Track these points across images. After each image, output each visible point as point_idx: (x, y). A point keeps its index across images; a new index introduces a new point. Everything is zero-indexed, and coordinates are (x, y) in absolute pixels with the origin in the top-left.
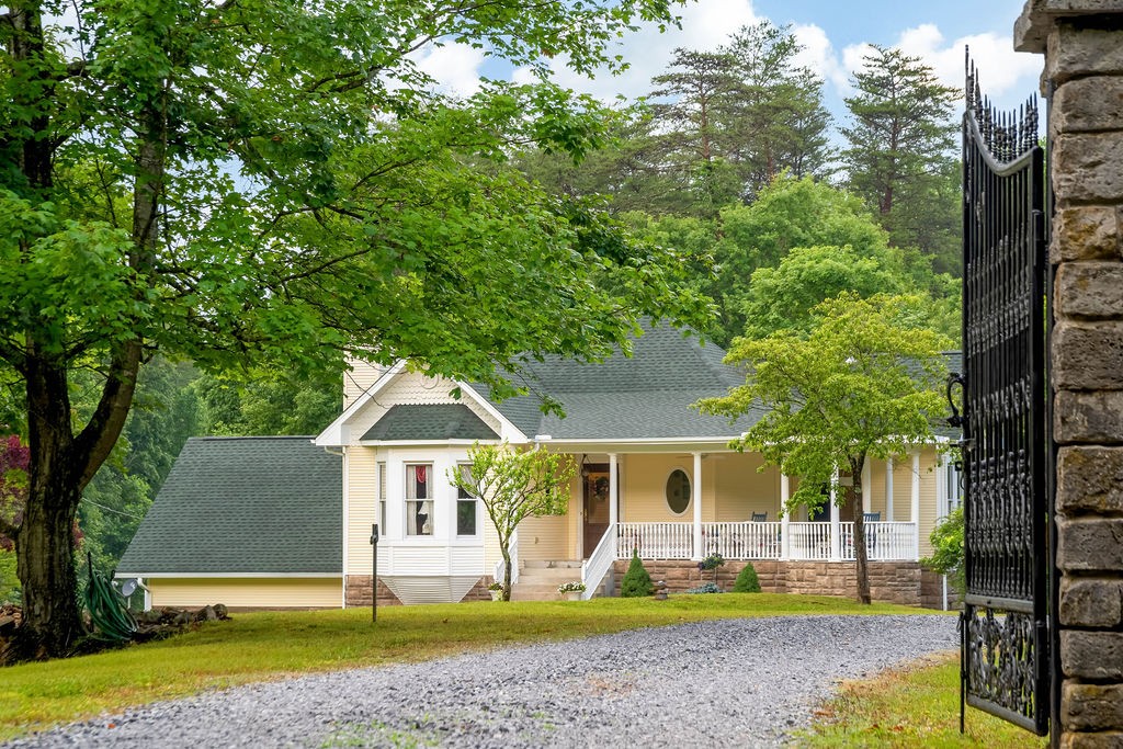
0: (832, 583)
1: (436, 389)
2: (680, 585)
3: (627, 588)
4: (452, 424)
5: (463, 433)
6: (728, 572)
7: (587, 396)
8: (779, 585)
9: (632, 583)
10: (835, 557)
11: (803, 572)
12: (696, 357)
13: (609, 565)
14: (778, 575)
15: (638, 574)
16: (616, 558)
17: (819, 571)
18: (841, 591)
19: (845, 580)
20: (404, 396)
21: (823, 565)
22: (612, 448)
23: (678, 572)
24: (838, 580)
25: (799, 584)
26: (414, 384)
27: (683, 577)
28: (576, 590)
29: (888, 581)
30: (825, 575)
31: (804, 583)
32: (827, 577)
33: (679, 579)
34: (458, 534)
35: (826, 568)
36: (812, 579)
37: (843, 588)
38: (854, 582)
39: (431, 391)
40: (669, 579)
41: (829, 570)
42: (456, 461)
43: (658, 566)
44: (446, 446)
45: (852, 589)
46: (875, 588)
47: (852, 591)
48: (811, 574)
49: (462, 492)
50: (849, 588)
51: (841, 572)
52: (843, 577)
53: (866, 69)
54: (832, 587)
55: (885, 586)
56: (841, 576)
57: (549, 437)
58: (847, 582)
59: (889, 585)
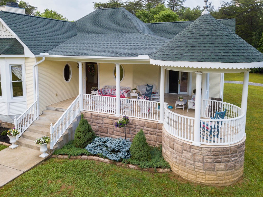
0: (194, 159)
1: (7, 32)
2: (109, 127)
3: (77, 136)
4: (7, 47)
5: (10, 52)
6: (131, 124)
8: (158, 135)
9: (79, 134)
11: (174, 144)
13: (77, 114)
14: (157, 130)
15: (82, 129)
16: (82, 110)
17: (185, 148)
18: (200, 164)
19: (203, 158)
21: (188, 146)
23: (108, 121)
24: (199, 157)
26: (0, 29)
27: (110, 123)
28: (41, 144)
29: (232, 158)
30: (190, 152)
31: (174, 151)
32: (191, 154)
33: (109, 124)
34: (14, 96)
35: (190, 148)
36: (180, 152)
37: (202, 163)
38: (210, 160)
39: (5, 32)
40: (104, 123)
41: (192, 150)
42: (10, 64)
43: (99, 117)
44: (4, 58)
45: (208, 164)
46: (224, 164)
47: (208, 166)
48: (180, 148)
49: (14, 77)
50: (206, 164)
51: (200, 153)
52: (202, 156)
54: (194, 161)
55: (230, 161)
56: (200, 155)
57: (48, 54)
58: (205, 159)
59: (233, 160)
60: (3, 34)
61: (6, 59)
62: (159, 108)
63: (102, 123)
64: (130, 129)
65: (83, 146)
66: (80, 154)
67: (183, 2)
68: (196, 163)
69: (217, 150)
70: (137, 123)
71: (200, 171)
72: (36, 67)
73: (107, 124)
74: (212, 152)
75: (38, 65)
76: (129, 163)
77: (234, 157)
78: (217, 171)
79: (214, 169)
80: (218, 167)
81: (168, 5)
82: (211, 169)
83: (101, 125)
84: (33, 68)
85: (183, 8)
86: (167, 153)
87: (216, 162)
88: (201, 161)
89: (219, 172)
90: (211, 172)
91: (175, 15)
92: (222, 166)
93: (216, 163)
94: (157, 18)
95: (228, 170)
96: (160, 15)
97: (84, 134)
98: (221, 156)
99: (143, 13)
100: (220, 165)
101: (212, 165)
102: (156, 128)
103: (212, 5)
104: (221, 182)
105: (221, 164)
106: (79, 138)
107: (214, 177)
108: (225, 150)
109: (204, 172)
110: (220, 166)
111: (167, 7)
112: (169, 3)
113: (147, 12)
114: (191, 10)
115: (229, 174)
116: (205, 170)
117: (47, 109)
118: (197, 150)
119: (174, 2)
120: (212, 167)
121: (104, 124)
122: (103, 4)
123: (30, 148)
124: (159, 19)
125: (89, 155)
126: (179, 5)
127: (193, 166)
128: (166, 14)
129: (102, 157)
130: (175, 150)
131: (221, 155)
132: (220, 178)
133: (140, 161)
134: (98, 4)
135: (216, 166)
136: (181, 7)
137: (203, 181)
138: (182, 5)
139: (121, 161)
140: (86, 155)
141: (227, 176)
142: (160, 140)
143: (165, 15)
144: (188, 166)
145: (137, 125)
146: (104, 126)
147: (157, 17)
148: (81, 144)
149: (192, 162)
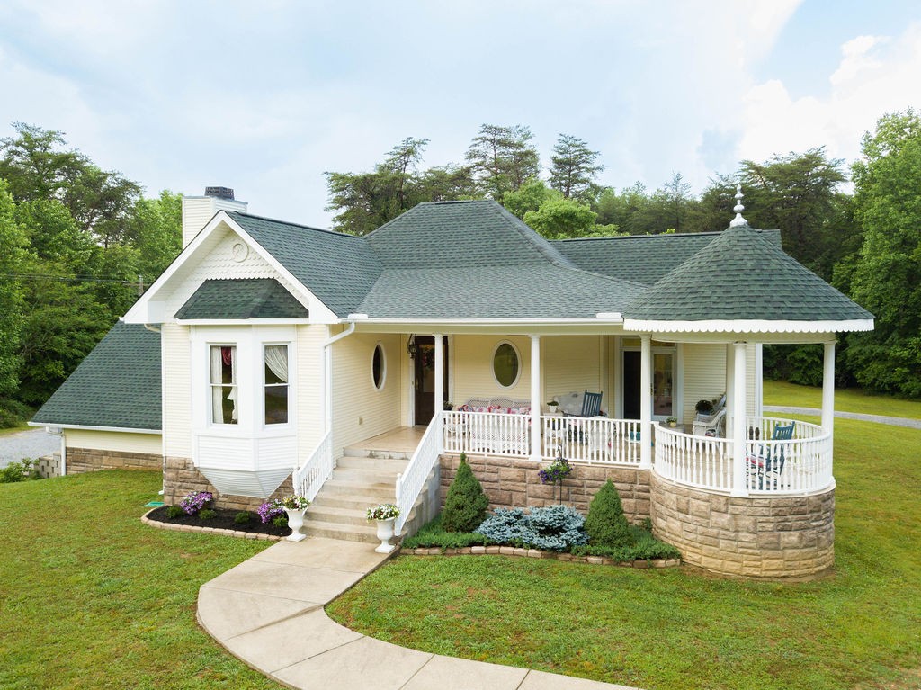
0: (737, 525)
1: (246, 263)
2: (515, 488)
3: (454, 504)
4: (258, 300)
5: (268, 311)
8: (639, 498)
9: (458, 499)
10: (739, 491)
11: (688, 503)
12: (520, 235)
13: (434, 462)
14: (637, 486)
15: (466, 487)
16: (441, 451)
17: (715, 505)
18: (750, 537)
19: (755, 523)
20: (216, 270)
21: (723, 500)
22: (437, 329)
23: (513, 473)
24: (746, 522)
25: (682, 516)
26: (225, 257)
27: (519, 478)
28: (385, 518)
29: (813, 521)
30: (726, 512)
31: (690, 517)
32: (729, 516)
33: (515, 481)
34: (266, 423)
35: (726, 504)
36: (705, 515)
37: (752, 532)
38: (770, 526)
39: (242, 264)
40: (503, 480)
41: (730, 507)
42: (264, 343)
43: (489, 464)
44: (249, 326)
45: (767, 534)
46: (797, 533)
47: (766, 538)
48: (703, 508)
49: (270, 376)
50: (761, 534)
51: (749, 511)
52: (752, 518)
53: (559, 144)
54: (737, 531)
55: (809, 528)
56: (749, 516)
57: (366, 316)
58: (760, 525)
59: (814, 527)
60: (234, 270)
61: (254, 330)
63: (496, 478)
64: (568, 490)
65: (471, 526)
66: (467, 543)
67: (598, 173)
68: (740, 534)
69: (782, 504)
70: (587, 474)
71: (750, 551)
72: (328, 349)
73: (511, 480)
74: (774, 507)
75: (333, 343)
76: (587, 554)
77: (816, 520)
78: (785, 548)
79: (778, 544)
80: (786, 540)
81: (552, 180)
82: (773, 546)
83: (494, 485)
84: (322, 350)
85: (596, 189)
86: (671, 525)
87: (782, 530)
88: (752, 530)
89: (789, 551)
90: (772, 551)
91: (586, 212)
92: (793, 537)
93: (782, 533)
94: (534, 222)
95: (805, 547)
96: (542, 212)
97: (471, 497)
98: (790, 517)
100: (790, 535)
101: (773, 536)
102: (635, 483)
103: (681, 182)
104: (793, 572)
105: (792, 532)
106: (459, 509)
107: (778, 563)
108: (798, 504)
109: (758, 552)
110: (791, 538)
111: (548, 186)
112: (556, 175)
114: (618, 194)
115: (809, 556)
116: (761, 548)
117: (345, 455)
118: (742, 507)
119: (570, 171)
120: (775, 539)
121: (502, 483)
122: (358, 177)
123: (338, 538)
124: (540, 224)
125: (489, 545)
126: (584, 181)
127: (735, 543)
128: (560, 209)
129: (521, 546)
130: (693, 514)
131: (790, 515)
132: (790, 563)
133: (612, 547)
134: (343, 178)
135: (783, 539)
136: (591, 185)
137: (756, 573)
138: (594, 181)
139: (567, 550)
140: (481, 544)
141: (804, 560)
142: (643, 509)
143: (560, 212)
144: (723, 543)
145: (586, 477)
146: (503, 488)
147: (535, 217)
148: (465, 521)
149: (733, 535)
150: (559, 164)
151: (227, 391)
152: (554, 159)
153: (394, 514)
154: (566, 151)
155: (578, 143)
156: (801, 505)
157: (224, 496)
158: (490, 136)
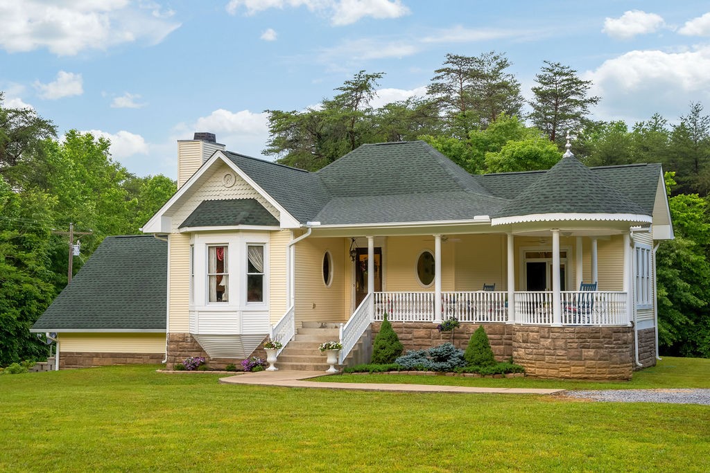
0: (555, 345)
1: (234, 188)
2: (424, 343)
3: (378, 346)
4: (243, 213)
5: (251, 221)
6: (463, 333)
7: (359, 199)
8: (506, 344)
9: (382, 342)
10: (557, 323)
11: (528, 335)
13: (366, 326)
14: (505, 336)
15: (388, 334)
16: (372, 320)
17: (542, 334)
18: (563, 352)
19: (566, 343)
20: (211, 193)
21: (546, 329)
22: (370, 231)
23: (422, 333)
24: (560, 343)
25: (524, 345)
26: (218, 184)
27: (426, 336)
28: (333, 348)
29: (605, 344)
30: (548, 338)
31: (529, 344)
32: (550, 340)
33: (423, 338)
34: (248, 301)
35: (548, 332)
36: (536, 341)
37: (564, 349)
38: (575, 345)
39: (230, 189)
40: (415, 338)
41: (551, 334)
42: (247, 243)
44: (237, 231)
45: (573, 350)
46: (594, 350)
47: (573, 352)
48: (536, 336)
49: (251, 268)
50: (570, 350)
51: (562, 335)
52: (564, 340)
53: (542, 74)
54: (555, 349)
55: (602, 348)
56: (562, 338)
57: (319, 223)
58: (569, 344)
59: (606, 348)
60: (225, 193)
61: (241, 234)
62: (507, 306)
63: (410, 337)
64: (460, 342)
65: (390, 359)
66: (387, 369)
67: (590, 107)
68: (557, 351)
69: (583, 332)
71: (563, 361)
72: (292, 247)
73: (420, 338)
74: (577, 333)
75: (295, 244)
76: (464, 372)
78: (585, 359)
79: (581, 356)
80: (586, 354)
82: (577, 358)
83: (409, 342)
84: (288, 249)
85: (590, 126)
86: (520, 352)
87: (583, 348)
89: (588, 362)
90: (577, 361)
91: (551, 152)
92: (591, 353)
94: (495, 163)
95: (600, 360)
96: (503, 153)
97: (390, 342)
98: (589, 340)
99: (446, 146)
100: (589, 351)
101: (578, 352)
102: (504, 334)
103: (701, 114)
106: (382, 349)
107: (581, 369)
109: (568, 362)
110: (589, 353)
111: (529, 124)
112: (538, 108)
113: (459, 145)
114: (630, 130)
115: (603, 366)
116: (570, 359)
117: (303, 327)
118: (558, 334)
119: (557, 105)
120: (579, 354)
121: (415, 340)
122: (303, 116)
124: (501, 166)
125: (401, 370)
126: (576, 117)
127: (554, 357)
128: (522, 150)
129: (422, 370)
130: (531, 343)
131: (589, 338)
132: (590, 369)
133: (480, 367)
135: (584, 353)
136: (583, 121)
138: (586, 117)
139: (450, 370)
140: (396, 370)
141: (599, 368)
143: (523, 153)
144: (547, 358)
145: (471, 332)
146: (415, 343)
147: (496, 159)
148: (386, 356)
149: (553, 351)
150: (543, 96)
151: (219, 279)
152: (536, 91)
153: (339, 347)
154: (551, 81)
155: (566, 71)
156: (596, 333)
157: (214, 360)
158: (456, 67)
